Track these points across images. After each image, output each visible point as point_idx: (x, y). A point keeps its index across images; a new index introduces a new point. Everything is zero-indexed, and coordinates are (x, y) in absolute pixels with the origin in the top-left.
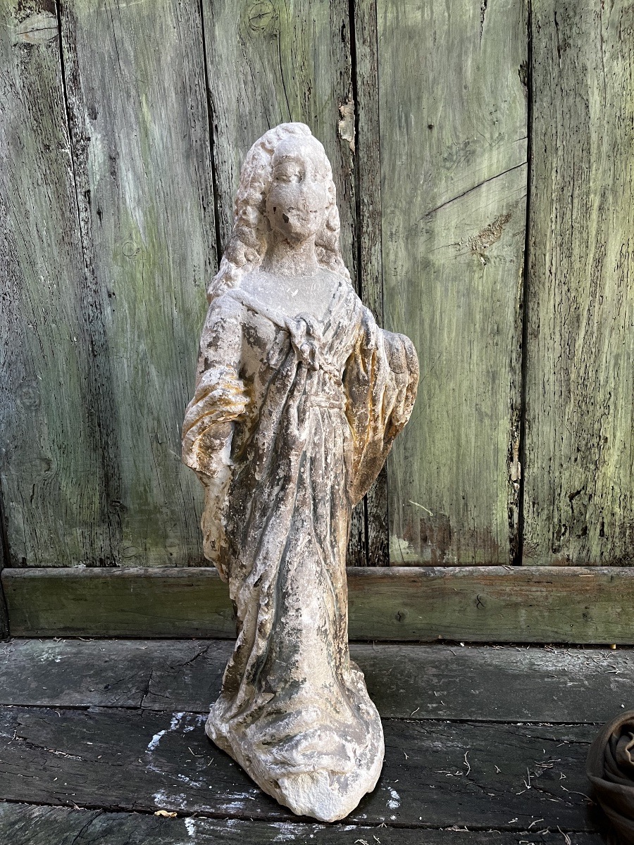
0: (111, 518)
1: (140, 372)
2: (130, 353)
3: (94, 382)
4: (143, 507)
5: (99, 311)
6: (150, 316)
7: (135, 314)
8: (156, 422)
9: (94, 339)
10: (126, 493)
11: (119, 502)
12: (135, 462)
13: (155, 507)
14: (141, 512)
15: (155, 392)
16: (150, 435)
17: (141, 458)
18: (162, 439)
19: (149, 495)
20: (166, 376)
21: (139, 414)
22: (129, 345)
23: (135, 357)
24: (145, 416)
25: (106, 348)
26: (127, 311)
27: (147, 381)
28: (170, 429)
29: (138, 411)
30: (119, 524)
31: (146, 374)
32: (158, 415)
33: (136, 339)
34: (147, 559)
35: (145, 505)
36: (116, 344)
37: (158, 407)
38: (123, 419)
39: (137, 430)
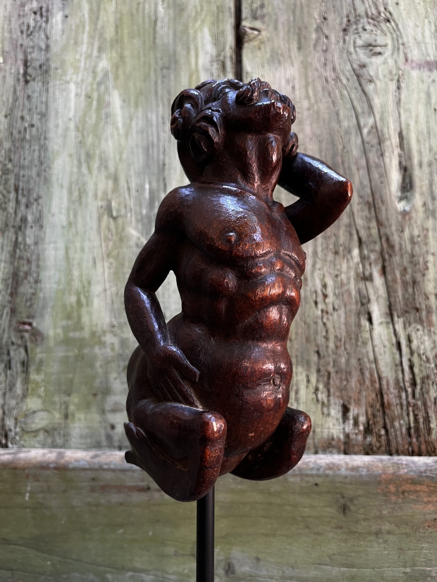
0: (12, 353)
1: (95, 103)
2: (83, 75)
3: (19, 121)
4: (71, 334)
5: (44, 19)
6: (121, 19)
7: (98, 18)
8: (110, 183)
9: (29, 57)
10: (44, 307)
11: (30, 324)
12: (67, 252)
13: (93, 334)
14: (67, 342)
15: (115, 134)
16: (100, 203)
17: (78, 245)
18: (118, 211)
19: (84, 310)
20: (137, 105)
21: (84, 170)
22: (82, 64)
23: (90, 79)
24: (95, 172)
25: (45, 70)
26: (86, 16)
27: (103, 117)
28: (133, 193)
29: (84, 166)
30: (25, 365)
31: (103, 104)
32: (116, 170)
33: (95, 53)
34: (66, 436)
35: (74, 330)
36: (63, 62)
37: (117, 157)
38: (58, 180)
39: (78, 195)
